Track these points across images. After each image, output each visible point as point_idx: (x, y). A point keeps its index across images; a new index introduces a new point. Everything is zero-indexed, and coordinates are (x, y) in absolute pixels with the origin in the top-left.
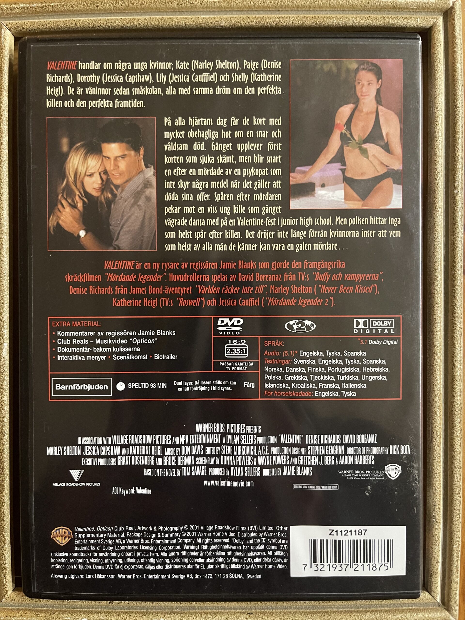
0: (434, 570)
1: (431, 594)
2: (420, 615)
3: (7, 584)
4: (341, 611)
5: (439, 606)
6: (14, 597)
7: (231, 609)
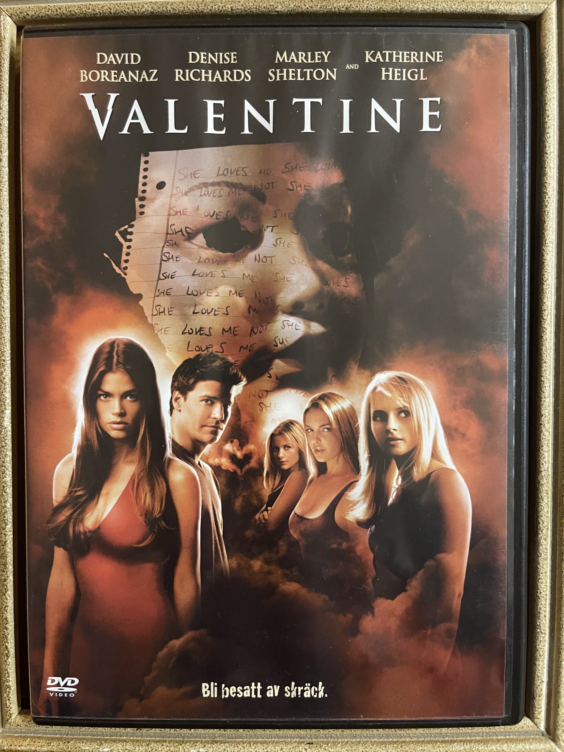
0: (538, 691)
1: (533, 721)
2: (520, 746)
3: (12, 706)
4: (422, 741)
5: (543, 735)
6: (20, 721)
7: (286, 737)
